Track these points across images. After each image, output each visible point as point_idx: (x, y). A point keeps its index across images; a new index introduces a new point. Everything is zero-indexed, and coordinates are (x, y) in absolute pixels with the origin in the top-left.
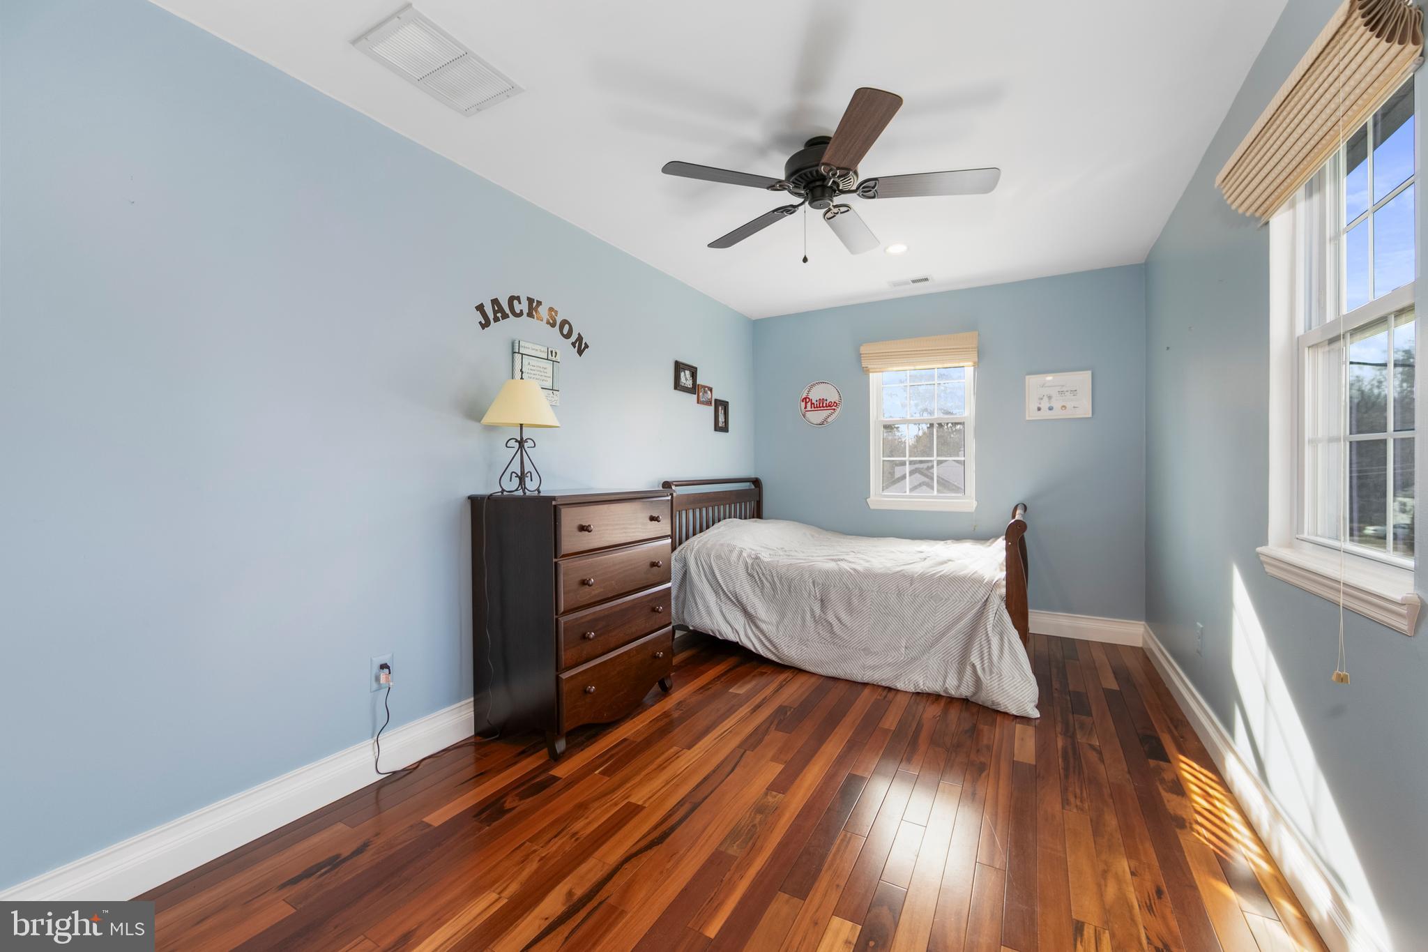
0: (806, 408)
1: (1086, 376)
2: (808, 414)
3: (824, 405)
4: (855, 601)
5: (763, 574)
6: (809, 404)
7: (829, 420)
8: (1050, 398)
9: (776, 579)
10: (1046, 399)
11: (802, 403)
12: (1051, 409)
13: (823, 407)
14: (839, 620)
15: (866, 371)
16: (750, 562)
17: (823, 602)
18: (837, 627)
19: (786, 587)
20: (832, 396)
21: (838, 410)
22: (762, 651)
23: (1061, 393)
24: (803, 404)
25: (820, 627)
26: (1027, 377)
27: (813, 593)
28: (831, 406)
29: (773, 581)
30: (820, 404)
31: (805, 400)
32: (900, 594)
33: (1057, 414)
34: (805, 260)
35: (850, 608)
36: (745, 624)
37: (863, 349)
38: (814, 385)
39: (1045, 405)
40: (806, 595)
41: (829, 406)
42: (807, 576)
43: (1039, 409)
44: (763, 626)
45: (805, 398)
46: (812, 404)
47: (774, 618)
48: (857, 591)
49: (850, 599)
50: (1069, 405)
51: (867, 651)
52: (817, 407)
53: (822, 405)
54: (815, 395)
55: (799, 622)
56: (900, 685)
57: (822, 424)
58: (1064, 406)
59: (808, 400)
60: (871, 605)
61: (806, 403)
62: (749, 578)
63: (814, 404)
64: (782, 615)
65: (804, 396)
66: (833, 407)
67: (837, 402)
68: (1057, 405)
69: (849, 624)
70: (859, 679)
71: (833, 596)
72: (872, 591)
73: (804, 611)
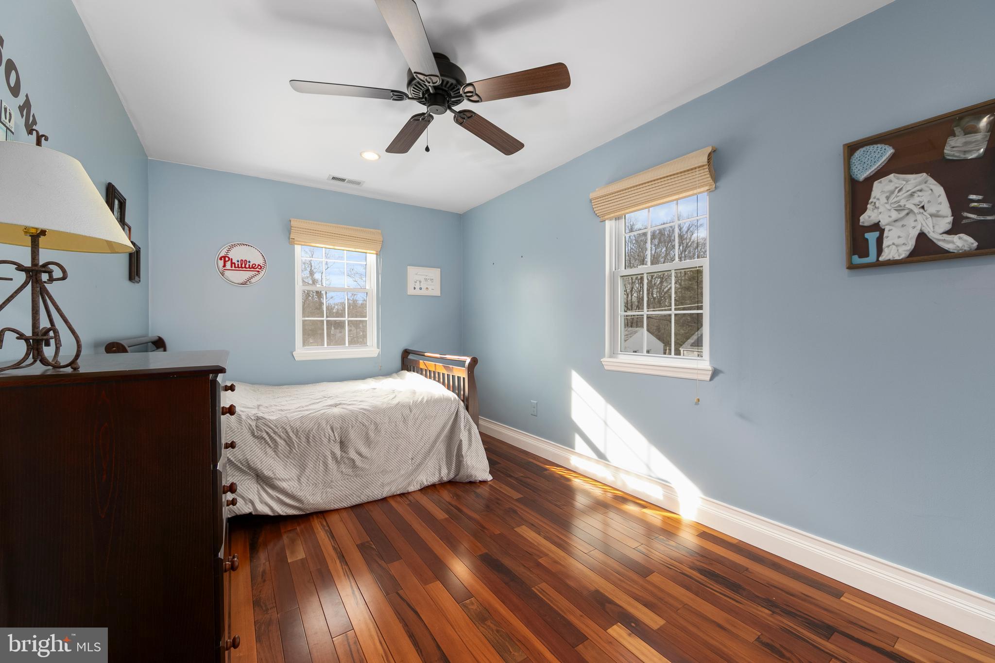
0: (224, 266)
1: (437, 272)
2: (227, 273)
3: (247, 266)
4: (372, 434)
5: (275, 433)
6: (228, 264)
7: (253, 280)
8: (420, 282)
9: (291, 434)
10: (418, 282)
11: (219, 261)
12: (421, 289)
13: (245, 267)
14: (360, 454)
15: (292, 242)
16: (253, 424)
17: (343, 445)
18: (358, 461)
19: (304, 439)
20: (255, 258)
21: (263, 272)
22: (281, 510)
23: (426, 280)
24: (221, 263)
25: (343, 466)
26: (408, 267)
27: (333, 438)
28: (256, 268)
29: (289, 437)
30: (242, 265)
31: (224, 258)
32: (405, 420)
33: (424, 292)
34: (427, 149)
35: (368, 441)
36: (258, 492)
37: (294, 223)
38: (235, 245)
39: (418, 287)
40: (325, 441)
41: (253, 268)
42: (324, 424)
43: (415, 288)
44: (284, 485)
45: (224, 257)
46: (232, 263)
47: (294, 472)
48: (372, 427)
49: (367, 434)
50: (430, 288)
51: (384, 472)
52: (238, 267)
53: (243, 265)
54: (236, 255)
55: (322, 468)
56: (411, 489)
57: (244, 283)
58: (427, 288)
59: (227, 259)
60: (385, 434)
61: (225, 262)
62: (256, 441)
63: (235, 264)
64: (302, 468)
65: (222, 254)
66: (257, 269)
67: (262, 265)
68: (424, 286)
69: (368, 455)
70: (380, 497)
71: (353, 435)
72: (385, 423)
73: (325, 457)
